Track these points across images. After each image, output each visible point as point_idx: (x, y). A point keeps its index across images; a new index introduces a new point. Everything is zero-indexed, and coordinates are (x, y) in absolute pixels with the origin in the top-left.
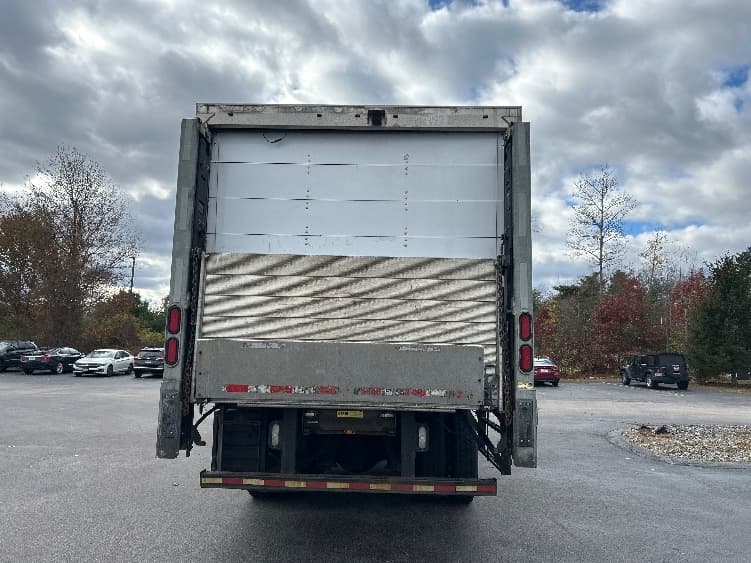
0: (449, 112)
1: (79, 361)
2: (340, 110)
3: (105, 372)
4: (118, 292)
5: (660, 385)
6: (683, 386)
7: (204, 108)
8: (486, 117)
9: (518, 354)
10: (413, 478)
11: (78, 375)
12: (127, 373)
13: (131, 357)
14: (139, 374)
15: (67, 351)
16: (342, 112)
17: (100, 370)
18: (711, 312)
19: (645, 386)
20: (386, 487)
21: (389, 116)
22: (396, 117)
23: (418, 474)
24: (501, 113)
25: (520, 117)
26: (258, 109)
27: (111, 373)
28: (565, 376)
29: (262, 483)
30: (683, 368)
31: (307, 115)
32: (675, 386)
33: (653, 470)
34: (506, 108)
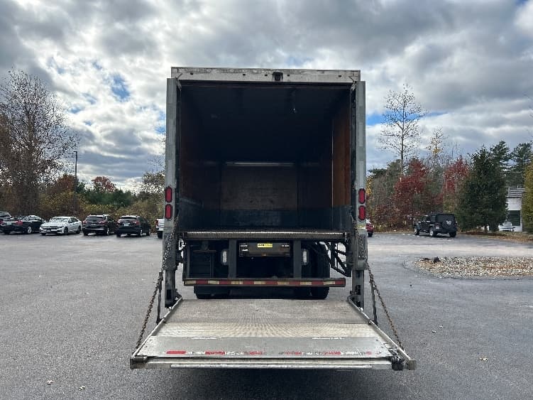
0: (319, 73)
1: (43, 225)
2: (255, 71)
3: (63, 232)
4: (62, 176)
5: (439, 234)
6: (453, 235)
7: (176, 70)
8: (340, 76)
9: (357, 211)
10: (300, 278)
11: (44, 234)
12: (77, 233)
13: (79, 221)
14: (86, 233)
15: (33, 218)
16: (257, 73)
17: (59, 231)
18: (472, 187)
19: (429, 236)
20: (286, 284)
21: (285, 76)
22: (289, 75)
23: (304, 276)
24: (349, 74)
25: (359, 76)
26: (208, 70)
27: (67, 233)
28: (377, 230)
29: (218, 283)
30: (454, 223)
31: (237, 74)
32: (448, 235)
33: (430, 282)
34: (352, 71)
